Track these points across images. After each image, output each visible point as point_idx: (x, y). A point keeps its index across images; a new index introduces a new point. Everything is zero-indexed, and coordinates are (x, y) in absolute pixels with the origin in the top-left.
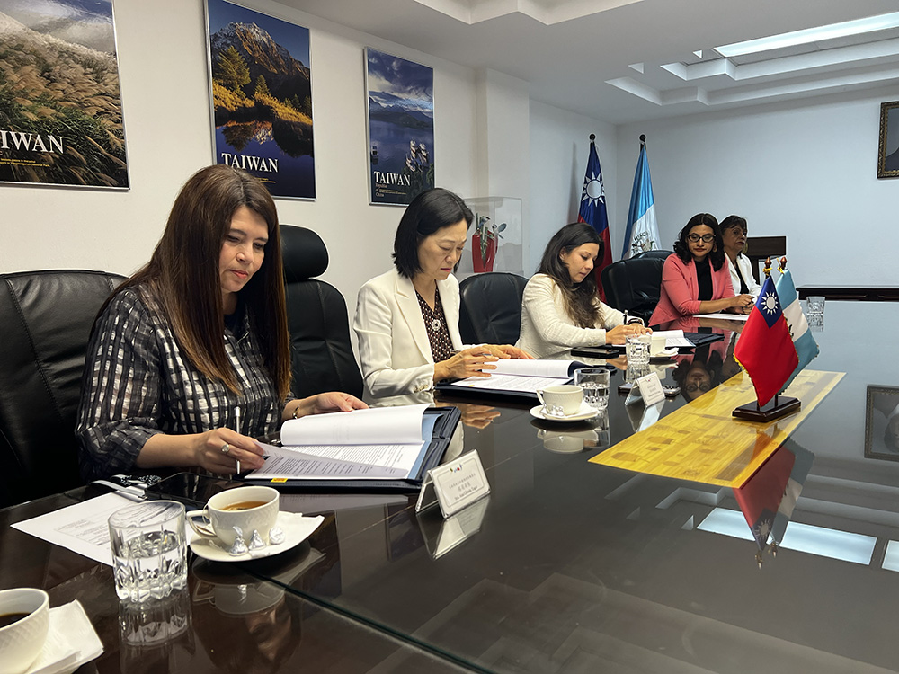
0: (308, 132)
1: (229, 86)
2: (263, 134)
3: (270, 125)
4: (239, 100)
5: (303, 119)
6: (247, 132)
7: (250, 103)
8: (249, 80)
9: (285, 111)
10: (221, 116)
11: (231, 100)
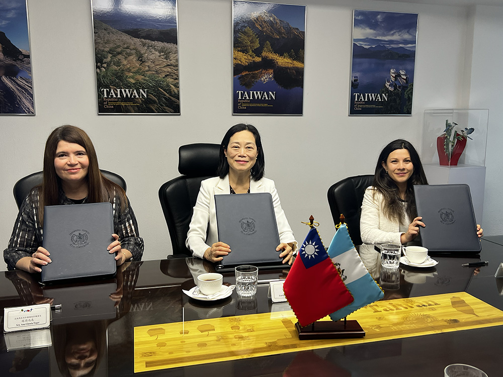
0: (300, 73)
1: (245, 51)
2: (266, 77)
3: (271, 71)
4: (251, 58)
5: (298, 64)
6: (254, 77)
7: (258, 59)
8: (259, 45)
9: (283, 61)
10: (238, 69)
11: (245, 59)
